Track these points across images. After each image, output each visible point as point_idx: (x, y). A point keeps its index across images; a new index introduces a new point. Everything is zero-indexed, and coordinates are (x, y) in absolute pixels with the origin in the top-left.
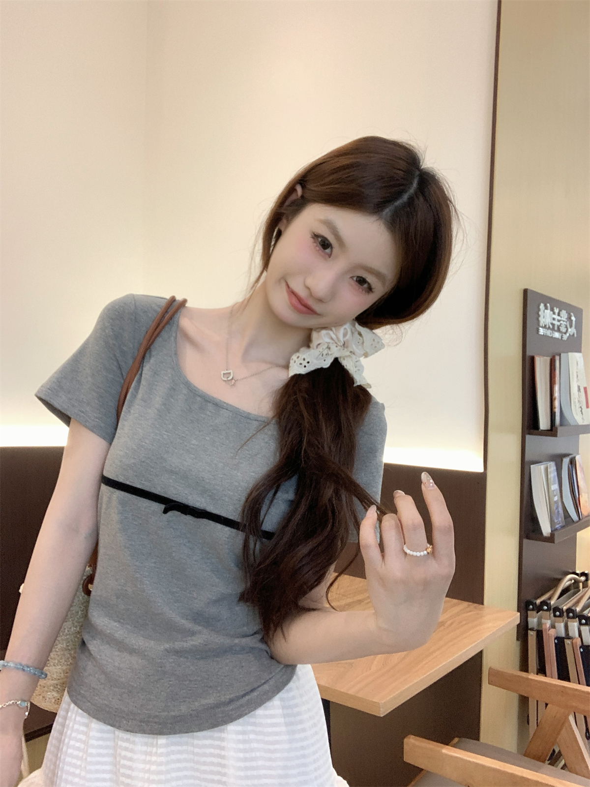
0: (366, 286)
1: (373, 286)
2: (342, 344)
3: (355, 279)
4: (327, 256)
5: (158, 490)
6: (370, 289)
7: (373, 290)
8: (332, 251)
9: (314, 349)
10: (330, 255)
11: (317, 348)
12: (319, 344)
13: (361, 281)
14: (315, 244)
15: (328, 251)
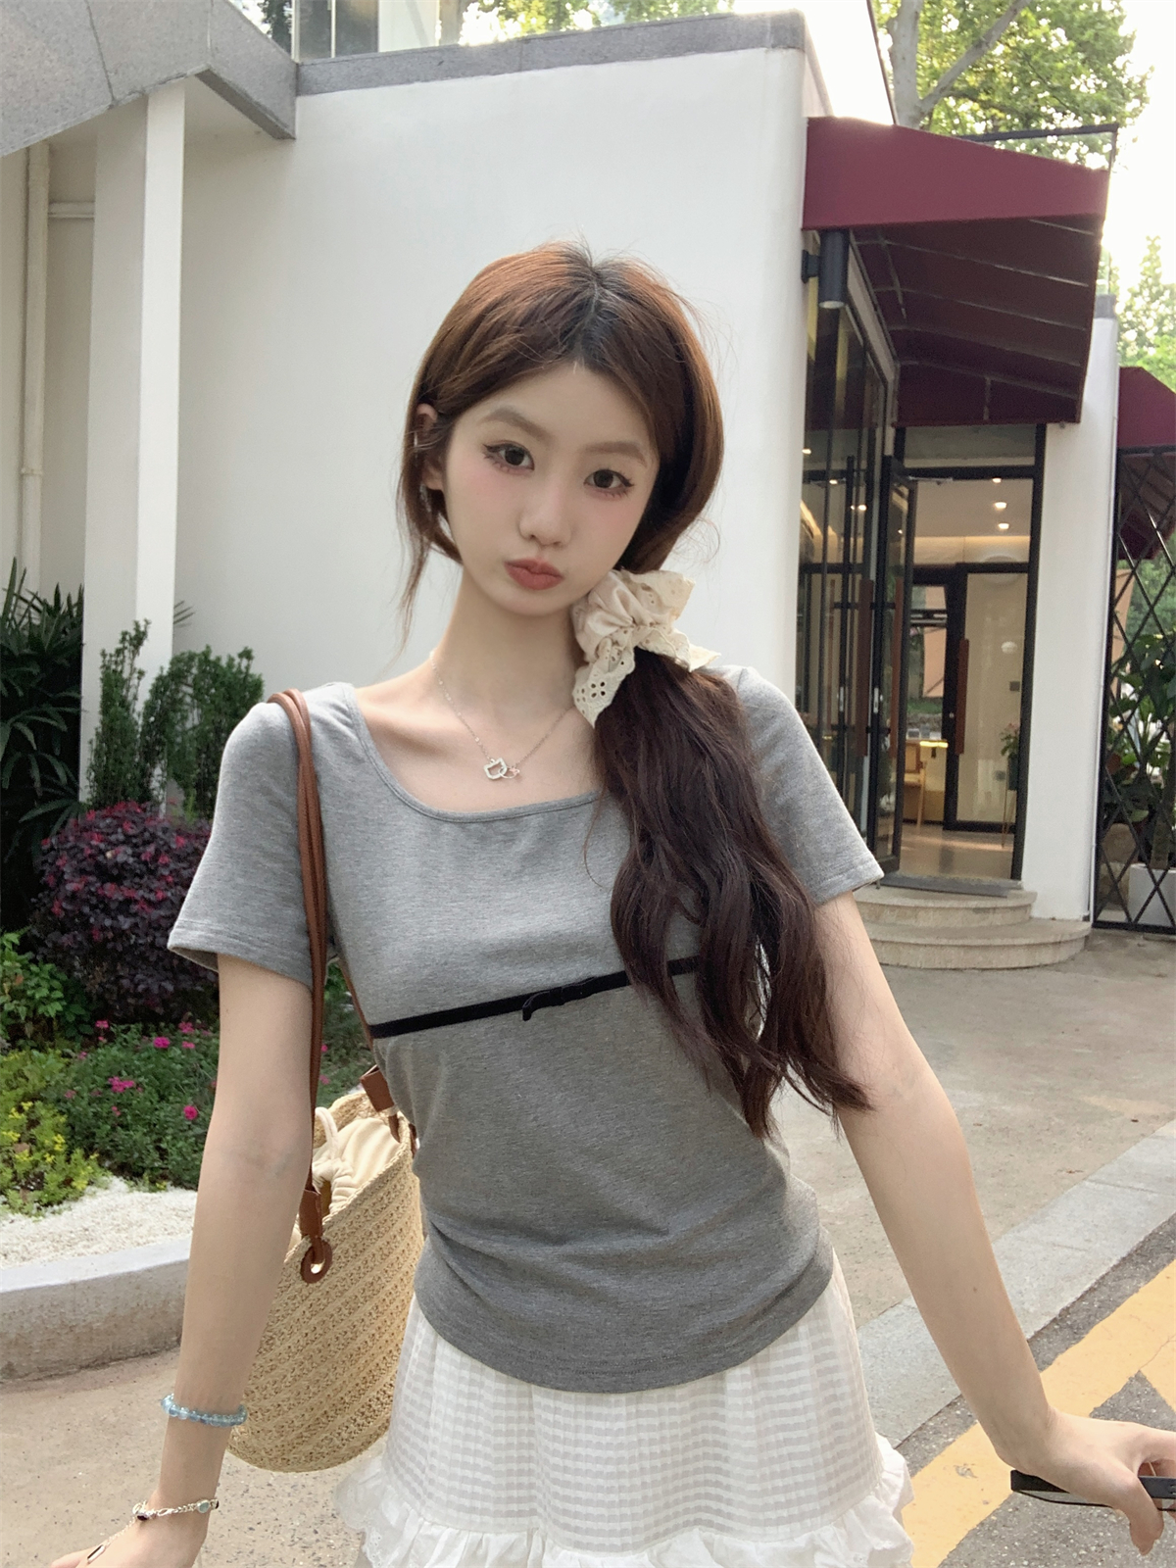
0: (615, 483)
1: (627, 476)
2: (631, 622)
3: (592, 481)
4: (528, 471)
5: (493, 994)
6: (626, 483)
7: (631, 482)
8: (530, 457)
9: (594, 662)
10: (532, 467)
11: (598, 656)
12: (597, 648)
13: (602, 479)
14: (498, 465)
15: (526, 462)
